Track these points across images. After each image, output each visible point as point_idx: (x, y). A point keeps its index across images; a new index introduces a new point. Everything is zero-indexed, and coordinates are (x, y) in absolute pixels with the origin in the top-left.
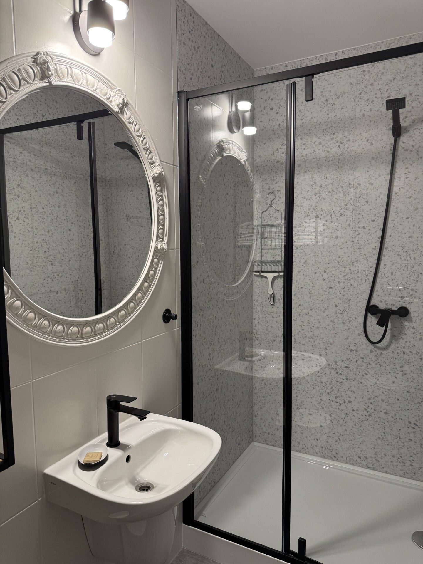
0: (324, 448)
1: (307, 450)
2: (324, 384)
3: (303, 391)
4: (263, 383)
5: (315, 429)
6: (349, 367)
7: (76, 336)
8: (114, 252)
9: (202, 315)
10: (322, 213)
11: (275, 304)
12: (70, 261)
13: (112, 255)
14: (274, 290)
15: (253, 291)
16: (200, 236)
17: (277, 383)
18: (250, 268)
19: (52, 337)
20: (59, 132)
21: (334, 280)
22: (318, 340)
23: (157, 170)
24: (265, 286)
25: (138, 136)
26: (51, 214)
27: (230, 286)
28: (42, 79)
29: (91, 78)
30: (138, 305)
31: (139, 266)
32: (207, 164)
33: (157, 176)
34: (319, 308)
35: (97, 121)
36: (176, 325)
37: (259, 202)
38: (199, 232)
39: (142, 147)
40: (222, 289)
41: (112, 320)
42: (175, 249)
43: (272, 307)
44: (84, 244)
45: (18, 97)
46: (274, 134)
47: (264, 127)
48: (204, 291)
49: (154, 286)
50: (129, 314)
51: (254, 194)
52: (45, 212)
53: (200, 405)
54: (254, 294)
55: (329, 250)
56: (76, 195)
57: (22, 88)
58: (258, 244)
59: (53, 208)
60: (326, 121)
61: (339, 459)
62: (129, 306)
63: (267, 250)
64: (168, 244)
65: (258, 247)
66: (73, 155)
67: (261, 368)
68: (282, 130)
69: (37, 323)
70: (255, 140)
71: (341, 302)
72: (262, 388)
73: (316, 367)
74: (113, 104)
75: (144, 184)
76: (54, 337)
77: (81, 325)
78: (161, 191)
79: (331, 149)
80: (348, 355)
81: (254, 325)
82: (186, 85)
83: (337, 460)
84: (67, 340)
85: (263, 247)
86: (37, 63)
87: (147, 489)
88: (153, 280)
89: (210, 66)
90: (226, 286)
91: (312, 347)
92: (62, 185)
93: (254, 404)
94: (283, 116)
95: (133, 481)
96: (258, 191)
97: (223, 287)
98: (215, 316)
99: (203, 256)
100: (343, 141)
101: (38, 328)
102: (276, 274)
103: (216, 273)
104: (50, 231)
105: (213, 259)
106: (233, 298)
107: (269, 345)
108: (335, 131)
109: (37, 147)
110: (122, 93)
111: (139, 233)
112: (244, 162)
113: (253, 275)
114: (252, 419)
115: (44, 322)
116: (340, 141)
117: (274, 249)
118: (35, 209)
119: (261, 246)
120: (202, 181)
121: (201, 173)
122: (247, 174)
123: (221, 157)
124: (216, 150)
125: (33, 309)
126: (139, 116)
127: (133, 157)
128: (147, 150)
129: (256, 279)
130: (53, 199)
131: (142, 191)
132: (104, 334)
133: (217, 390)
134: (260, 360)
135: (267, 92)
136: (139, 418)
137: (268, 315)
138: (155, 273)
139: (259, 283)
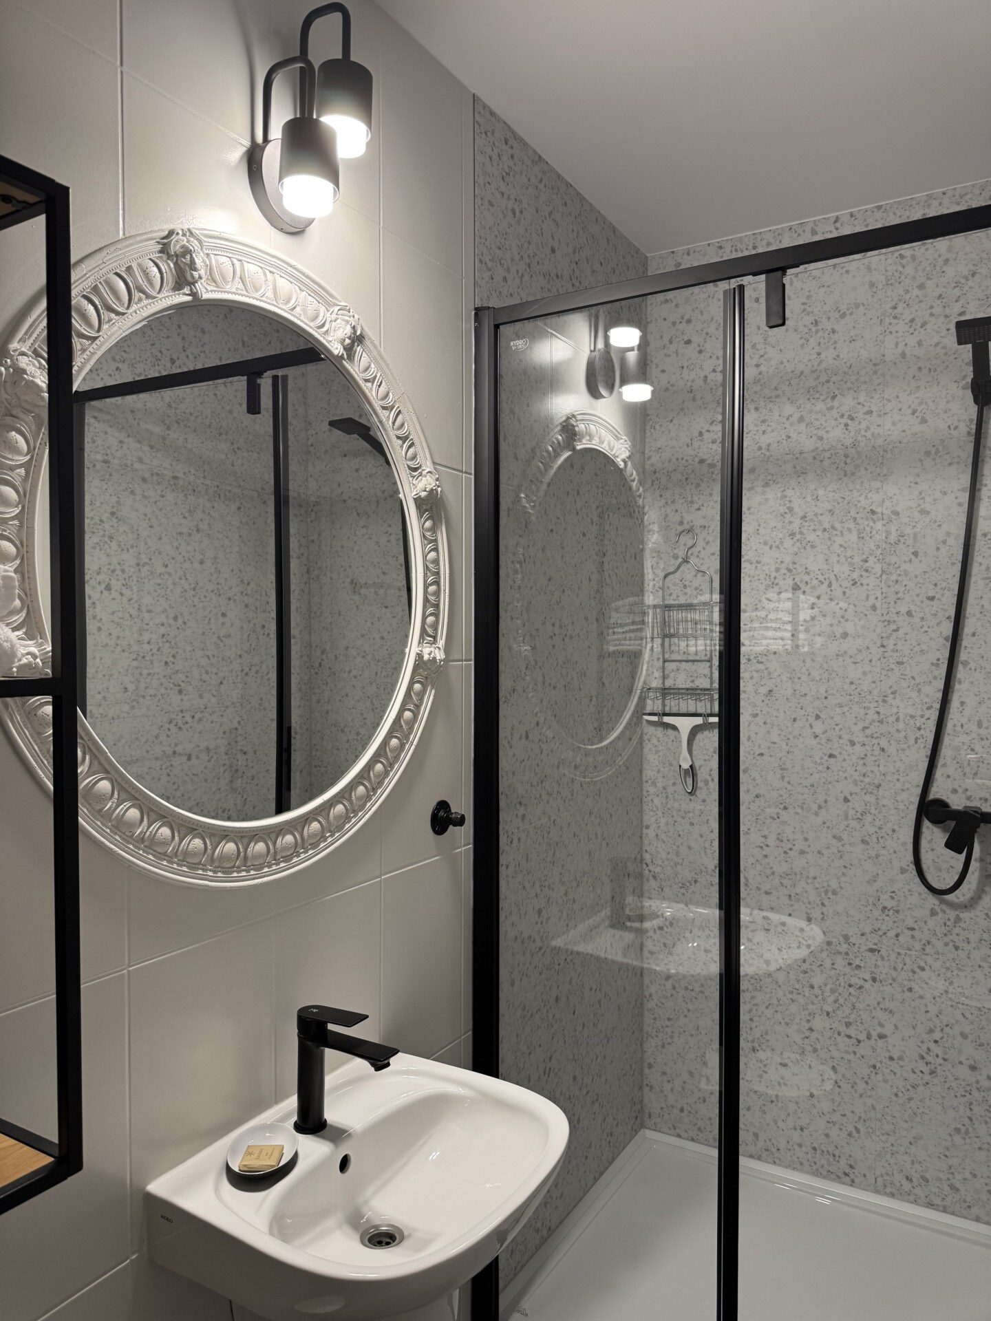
0: (819, 1152)
1: (776, 1155)
2: (817, 991)
3: (767, 1008)
4: (669, 984)
5: (797, 1103)
6: (879, 951)
7: (232, 864)
8: (320, 665)
9: (524, 816)
10: (806, 578)
11: (697, 793)
12: (222, 686)
13: (316, 670)
14: (694, 759)
15: (644, 760)
16: (520, 632)
17: (702, 985)
18: (637, 705)
19: (178, 865)
20: (207, 395)
21: (840, 737)
22: (803, 883)
23: (425, 483)
24: (672, 748)
25: (384, 408)
26: (183, 578)
27: (590, 747)
28: (178, 287)
29: (284, 284)
30: (374, 790)
31: (377, 696)
32: (539, 467)
33: (426, 496)
34: (804, 803)
35: (291, 372)
36: (462, 839)
37: (657, 552)
38: (519, 621)
39: (392, 434)
40: (571, 754)
41: (315, 826)
42: (462, 660)
43: (691, 800)
44: (253, 646)
45: (126, 327)
46: (694, 399)
47: (669, 382)
48: (528, 759)
49: (413, 747)
50: (354, 811)
51: (646, 533)
52: (170, 574)
53: (517, 1035)
54: (646, 766)
55: (825, 666)
56: (240, 536)
57: (134, 307)
58: (655, 650)
59: (187, 565)
60: (814, 369)
61: (856, 1180)
62: (353, 794)
63: (677, 663)
64: (448, 649)
65: (655, 656)
66: (235, 446)
67: (663, 948)
68: (711, 389)
69: (145, 833)
70: (649, 412)
71: (857, 789)
72: (667, 997)
73: (799, 947)
74: (330, 339)
75: (394, 512)
76: (181, 866)
77: (245, 837)
78: (433, 530)
79: (827, 432)
80: (877, 919)
81: (646, 841)
82: (493, 293)
83: (852, 1183)
84: (210, 873)
85: (667, 656)
86: (168, 254)
87: (389, 1240)
88: (410, 733)
89: (548, 251)
90: (579, 748)
91: (787, 898)
92: (209, 513)
93: (646, 1035)
94: (714, 357)
95: (355, 1220)
96: (655, 527)
97: (573, 750)
98: (552, 819)
99: (528, 678)
100: (856, 415)
101: (146, 843)
102: (699, 720)
103: (555, 716)
104: (179, 616)
105: (550, 684)
106: (597, 776)
107: (683, 890)
108: (837, 392)
109: (157, 430)
110: (351, 314)
111: (379, 621)
112: (622, 463)
113: (644, 722)
114: (641, 1073)
115: (160, 831)
116: (848, 413)
117: (693, 661)
118: (147, 567)
119: (664, 653)
120: (527, 505)
121: (523, 488)
122: (630, 488)
123: (570, 453)
124: (560, 438)
125: (138, 799)
126: (387, 365)
127: (371, 452)
128: (404, 439)
129: (651, 730)
130: (188, 544)
131: (390, 526)
132: (295, 859)
133: (557, 999)
134: (661, 928)
135: (677, 305)
136: (372, 1065)
137: (680, 819)
138: (415, 715)
139: (659, 741)
